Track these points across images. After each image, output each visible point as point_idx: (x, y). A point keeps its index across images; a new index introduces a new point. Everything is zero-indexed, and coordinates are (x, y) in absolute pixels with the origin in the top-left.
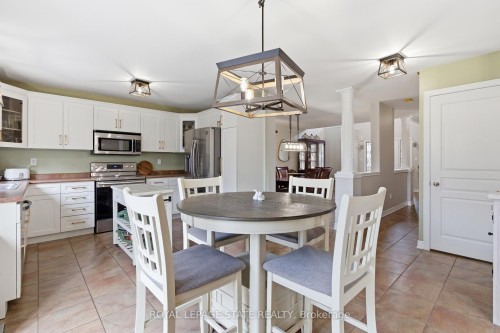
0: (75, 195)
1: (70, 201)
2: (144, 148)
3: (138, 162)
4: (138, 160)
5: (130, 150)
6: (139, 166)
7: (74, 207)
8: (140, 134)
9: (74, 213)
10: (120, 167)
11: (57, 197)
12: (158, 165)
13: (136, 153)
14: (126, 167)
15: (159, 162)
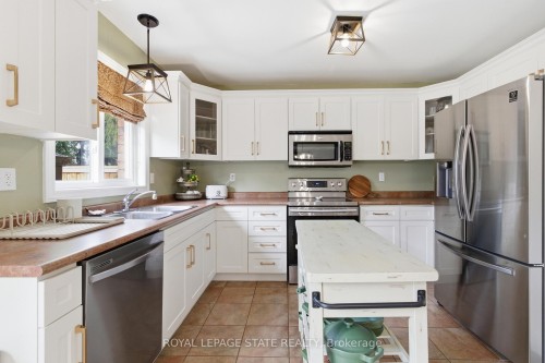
0: (264, 224)
1: (258, 231)
2: (356, 156)
3: (350, 177)
4: (349, 174)
5: (336, 159)
6: (351, 183)
7: (263, 240)
8: (350, 132)
9: (262, 249)
10: (324, 184)
11: (244, 225)
12: (380, 182)
13: (345, 163)
14: (331, 184)
15: (382, 177)
